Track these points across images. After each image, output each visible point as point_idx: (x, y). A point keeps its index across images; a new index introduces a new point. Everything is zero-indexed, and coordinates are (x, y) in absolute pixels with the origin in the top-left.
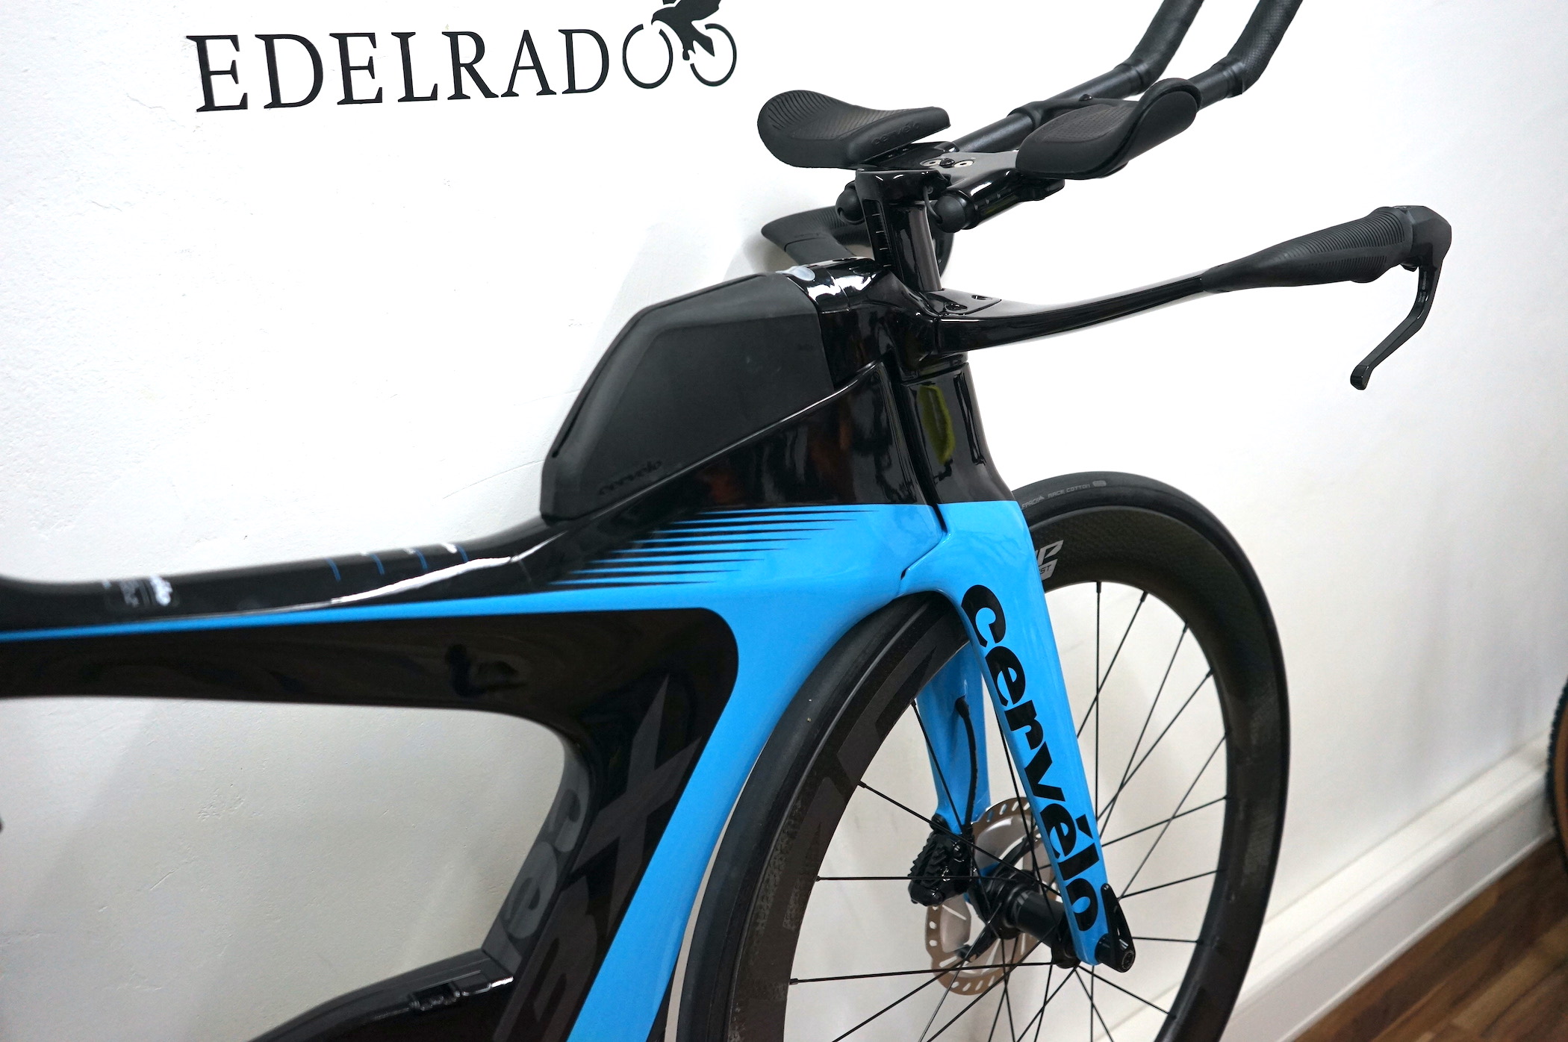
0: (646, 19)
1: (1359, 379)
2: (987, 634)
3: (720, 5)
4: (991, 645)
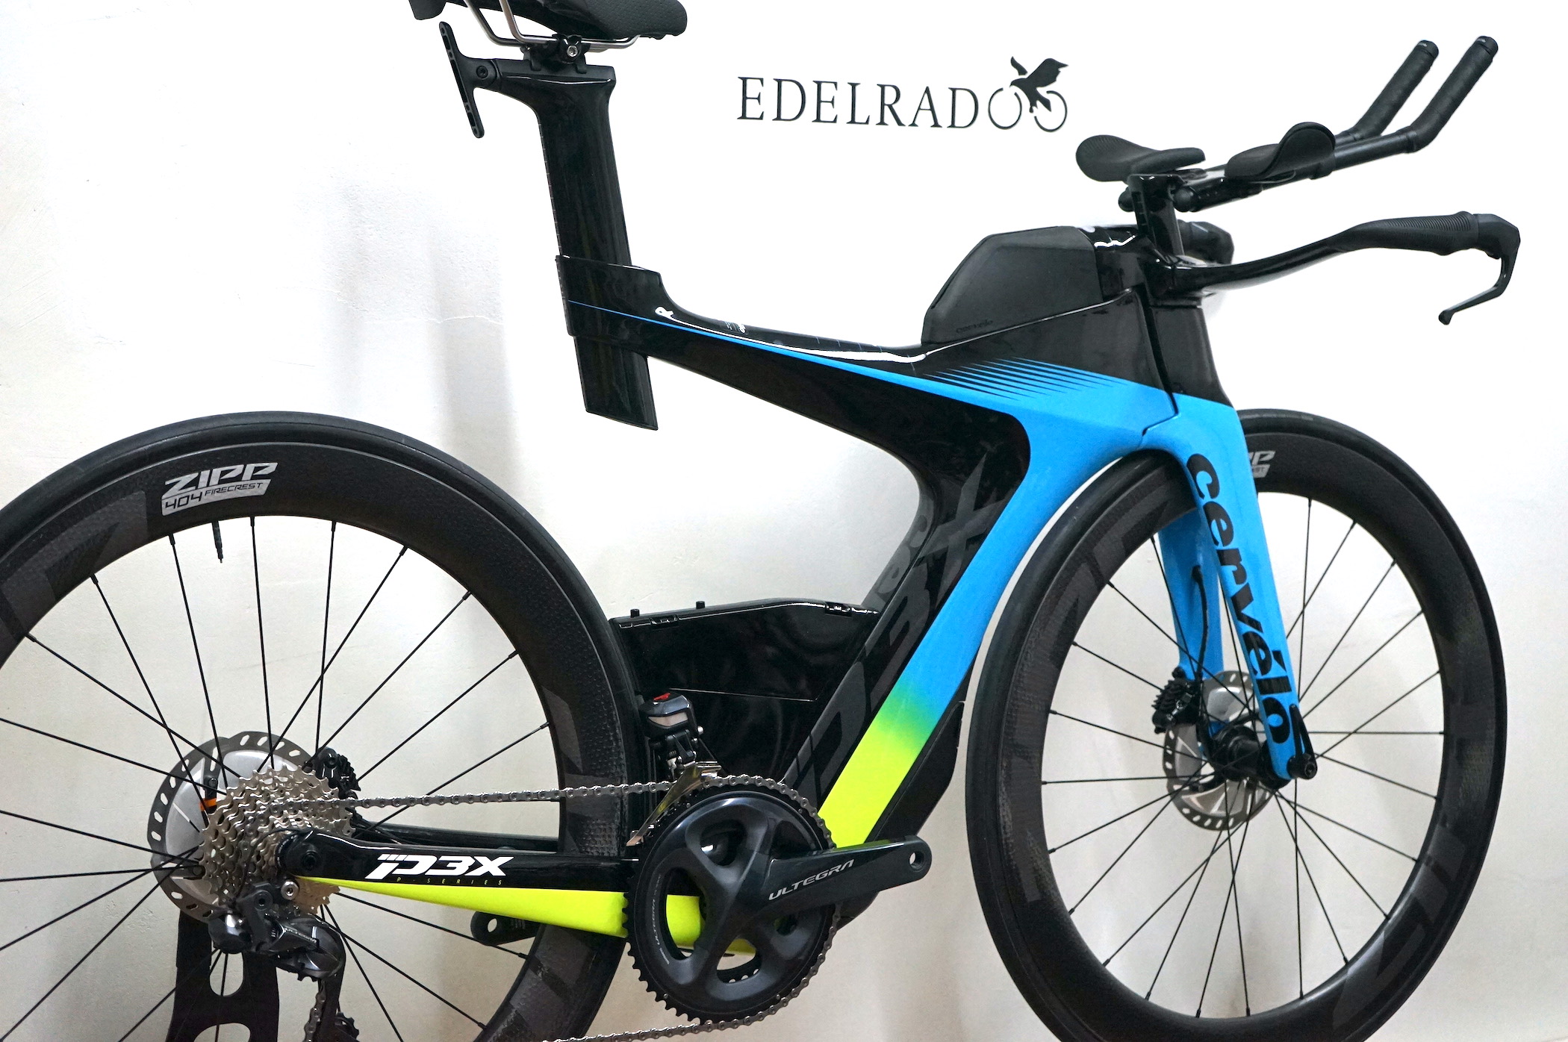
0: (1006, 84)
1: (1445, 318)
2: (1205, 490)
3: (1057, 79)
4: (1207, 499)
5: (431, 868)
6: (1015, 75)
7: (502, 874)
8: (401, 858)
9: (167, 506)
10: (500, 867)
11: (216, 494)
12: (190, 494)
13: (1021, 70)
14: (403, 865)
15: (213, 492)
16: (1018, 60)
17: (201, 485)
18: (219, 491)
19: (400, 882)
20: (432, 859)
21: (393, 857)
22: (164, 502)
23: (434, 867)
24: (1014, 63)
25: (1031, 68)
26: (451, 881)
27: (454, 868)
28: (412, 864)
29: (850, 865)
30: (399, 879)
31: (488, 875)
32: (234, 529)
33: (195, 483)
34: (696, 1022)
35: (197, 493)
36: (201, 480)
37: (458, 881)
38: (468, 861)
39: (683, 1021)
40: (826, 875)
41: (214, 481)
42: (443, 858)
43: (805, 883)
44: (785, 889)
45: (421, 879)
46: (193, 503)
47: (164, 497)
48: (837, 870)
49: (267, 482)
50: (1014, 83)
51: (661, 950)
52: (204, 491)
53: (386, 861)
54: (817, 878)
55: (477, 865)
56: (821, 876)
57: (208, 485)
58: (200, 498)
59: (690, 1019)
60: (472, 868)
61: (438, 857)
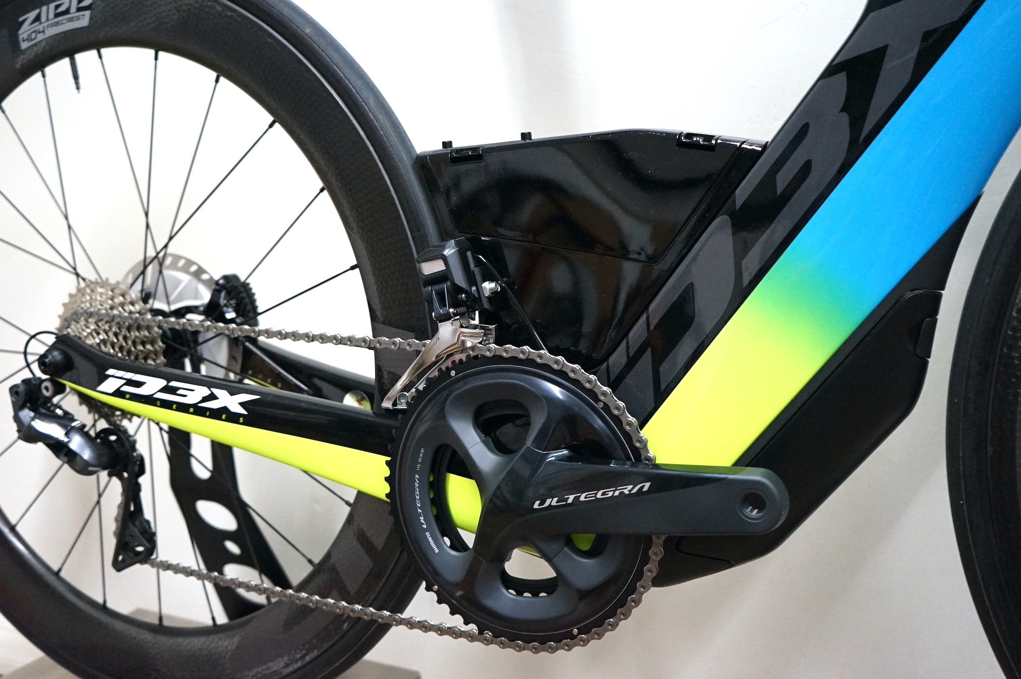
5: (159, 391)
7: (243, 411)
9: (24, 41)
10: (242, 404)
11: (54, 28)
12: (37, 30)
14: (130, 382)
15: (52, 25)
17: (43, 19)
18: (57, 24)
19: (128, 399)
20: (162, 383)
21: (120, 373)
22: (21, 37)
23: (162, 390)
26: (183, 408)
27: (185, 396)
28: (139, 384)
29: (645, 489)
30: (128, 396)
31: (225, 410)
33: (38, 19)
34: (473, 628)
35: (43, 28)
36: (42, 15)
37: (191, 410)
38: (204, 391)
39: (457, 621)
40: (610, 494)
41: (51, 15)
42: (173, 384)
43: (582, 498)
44: (555, 499)
45: (149, 400)
46: (40, 37)
47: (20, 32)
48: (626, 492)
49: (87, 13)
51: (428, 534)
52: (47, 26)
53: (113, 376)
54: (599, 496)
55: (212, 397)
56: (603, 494)
57: (48, 20)
58: (43, 32)
59: (466, 623)
60: (205, 399)
61: (169, 382)
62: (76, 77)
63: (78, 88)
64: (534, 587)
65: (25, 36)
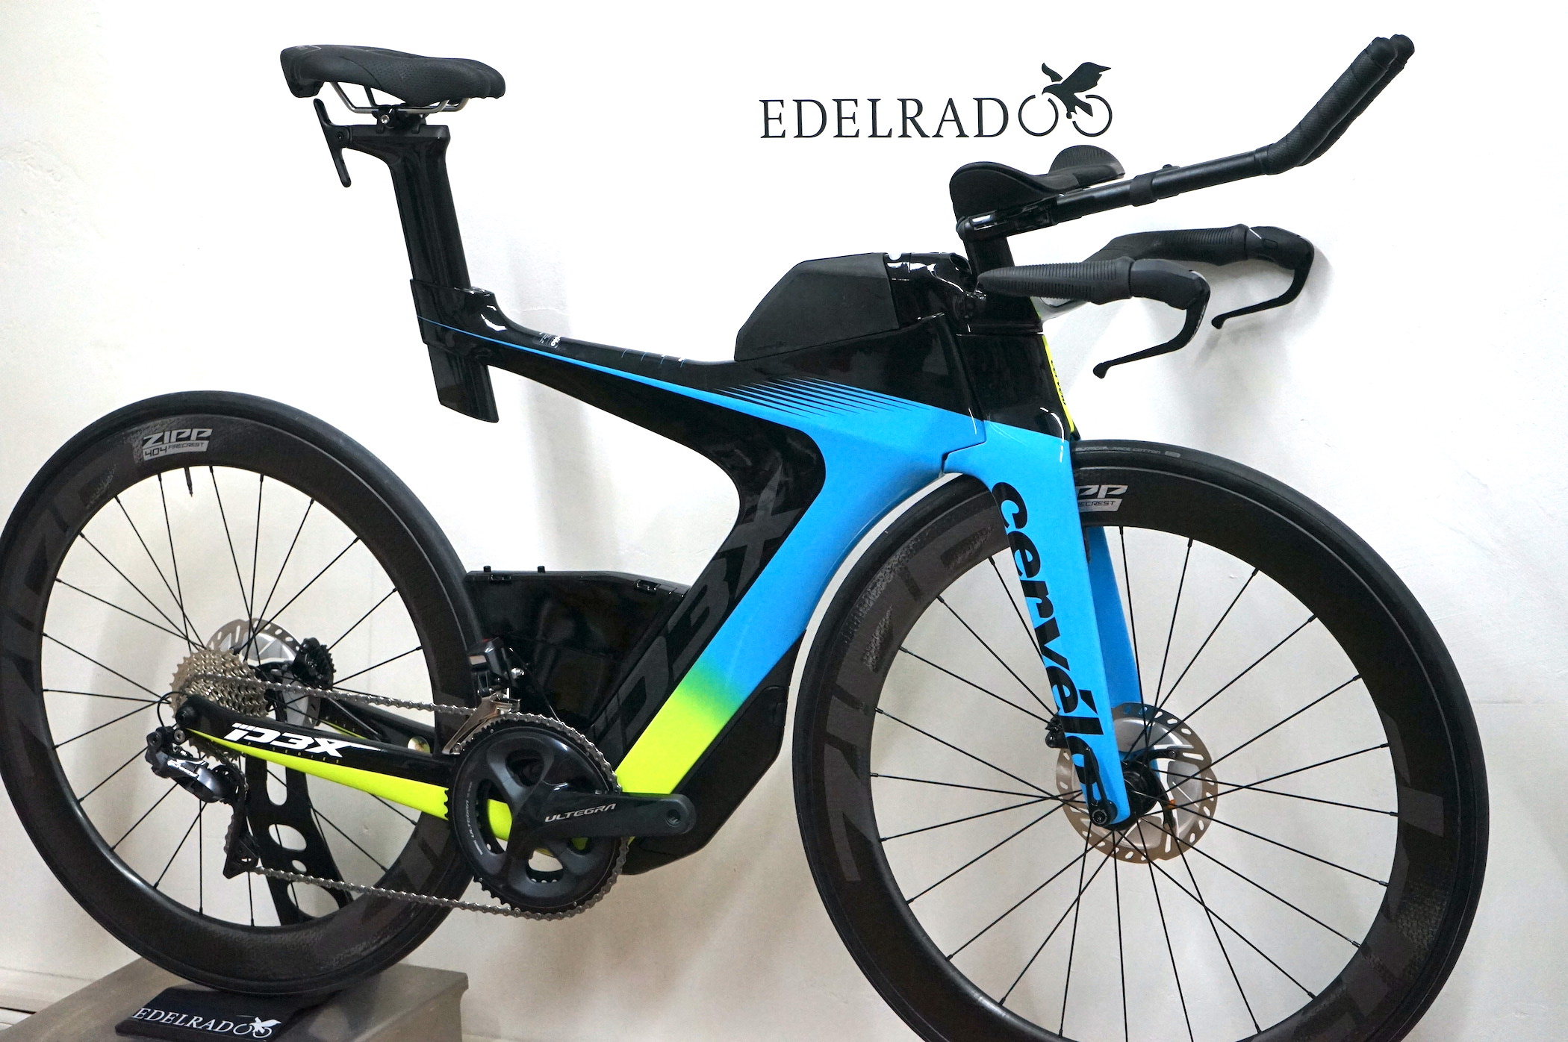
0: (1038, 92)
1: (1100, 370)
2: (1010, 520)
3: (1098, 82)
4: (1011, 528)
5: (274, 740)
6: (1048, 81)
7: (338, 755)
8: (251, 728)
9: (146, 454)
10: (338, 750)
11: (175, 449)
12: (159, 447)
13: (1055, 76)
14: (251, 733)
15: (174, 447)
16: (1049, 66)
18: (178, 446)
19: (250, 746)
20: (277, 734)
21: (244, 726)
22: (143, 453)
23: (277, 739)
24: (1045, 69)
25: (1065, 74)
26: (293, 752)
27: (294, 744)
28: (259, 735)
29: (613, 808)
31: (325, 754)
32: (199, 472)
33: (161, 439)
34: (507, 906)
35: (163, 447)
36: (165, 438)
37: (299, 754)
38: (309, 740)
39: (496, 902)
40: (592, 812)
41: (173, 439)
42: (286, 734)
43: (575, 815)
44: (559, 816)
45: (268, 747)
46: (162, 454)
47: (144, 447)
48: (602, 810)
49: (206, 442)
50: (1046, 90)
51: (475, 842)
52: (168, 445)
53: (238, 728)
54: (586, 813)
55: (316, 744)
56: (588, 812)
57: (170, 442)
58: (166, 450)
59: (502, 903)
60: (310, 746)
61: (282, 733)
62: (190, 485)
63: (191, 493)
64: (548, 876)
65: (148, 451)
